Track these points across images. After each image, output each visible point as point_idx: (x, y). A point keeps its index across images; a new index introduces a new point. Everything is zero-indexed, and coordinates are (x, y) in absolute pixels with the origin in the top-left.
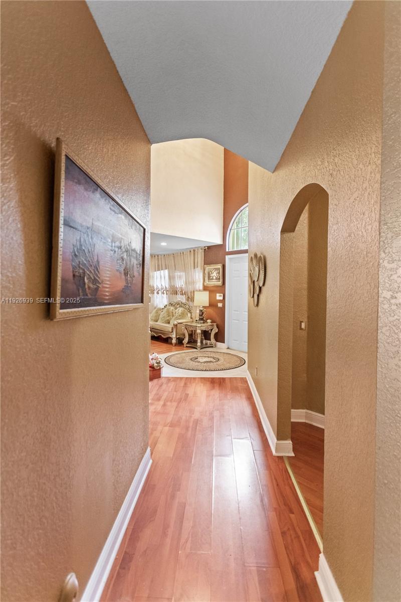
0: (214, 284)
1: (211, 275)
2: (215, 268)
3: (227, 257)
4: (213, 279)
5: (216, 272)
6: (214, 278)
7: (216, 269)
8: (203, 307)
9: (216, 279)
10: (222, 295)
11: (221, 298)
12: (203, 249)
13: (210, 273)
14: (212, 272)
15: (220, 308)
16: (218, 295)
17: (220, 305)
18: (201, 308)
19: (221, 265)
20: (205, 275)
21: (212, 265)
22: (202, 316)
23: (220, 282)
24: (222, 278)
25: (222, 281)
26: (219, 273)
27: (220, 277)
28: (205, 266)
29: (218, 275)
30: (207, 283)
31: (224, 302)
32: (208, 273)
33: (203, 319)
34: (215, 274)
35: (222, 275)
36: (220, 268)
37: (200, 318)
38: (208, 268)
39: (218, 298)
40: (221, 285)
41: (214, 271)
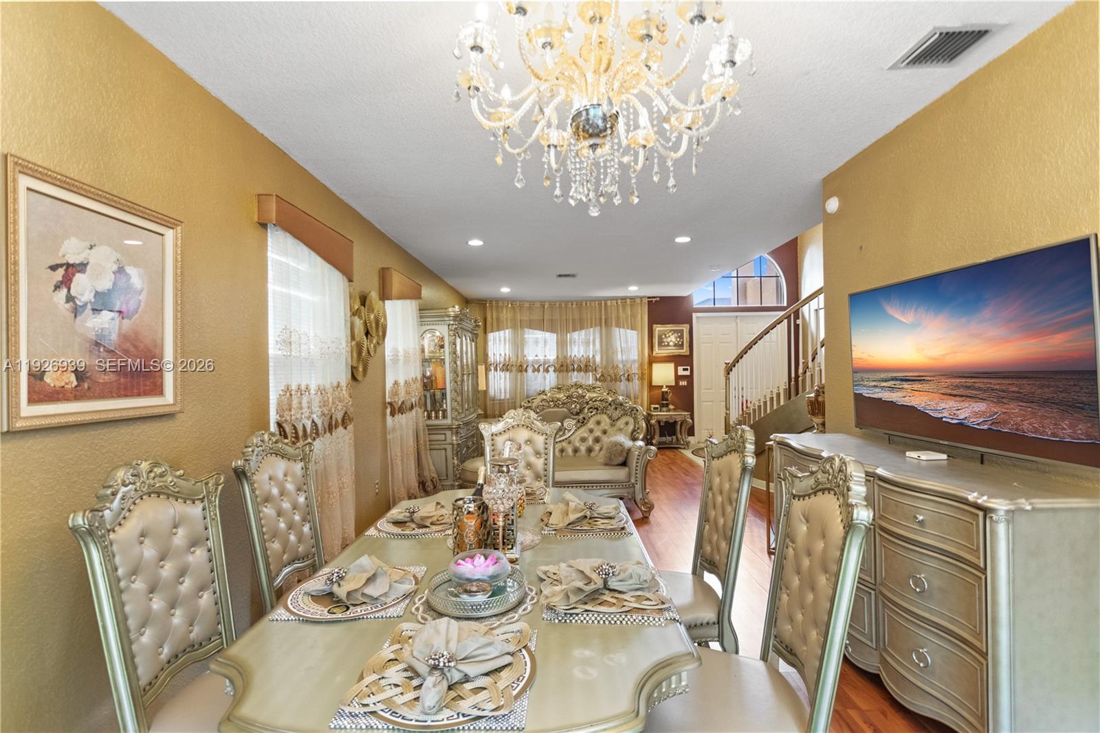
0: (672, 353)
1: (665, 340)
2: (672, 330)
3: (695, 315)
4: (668, 345)
5: (676, 335)
6: (671, 344)
7: (675, 331)
8: (667, 386)
9: (675, 345)
10: (689, 368)
11: (688, 373)
12: (646, 300)
13: (664, 336)
14: (667, 336)
15: (683, 387)
16: (680, 369)
17: (683, 383)
18: (665, 389)
19: (688, 326)
20: (654, 340)
21: (668, 326)
22: (667, 400)
23: (684, 351)
24: (688, 345)
25: (688, 349)
26: (681, 337)
27: (683, 342)
28: (655, 326)
29: (678, 340)
30: (658, 351)
31: (690, 378)
32: (658, 336)
33: (667, 405)
34: (672, 339)
35: (688, 340)
36: (683, 330)
37: (663, 404)
38: (658, 329)
39: (681, 372)
40: (686, 354)
41: (670, 334)
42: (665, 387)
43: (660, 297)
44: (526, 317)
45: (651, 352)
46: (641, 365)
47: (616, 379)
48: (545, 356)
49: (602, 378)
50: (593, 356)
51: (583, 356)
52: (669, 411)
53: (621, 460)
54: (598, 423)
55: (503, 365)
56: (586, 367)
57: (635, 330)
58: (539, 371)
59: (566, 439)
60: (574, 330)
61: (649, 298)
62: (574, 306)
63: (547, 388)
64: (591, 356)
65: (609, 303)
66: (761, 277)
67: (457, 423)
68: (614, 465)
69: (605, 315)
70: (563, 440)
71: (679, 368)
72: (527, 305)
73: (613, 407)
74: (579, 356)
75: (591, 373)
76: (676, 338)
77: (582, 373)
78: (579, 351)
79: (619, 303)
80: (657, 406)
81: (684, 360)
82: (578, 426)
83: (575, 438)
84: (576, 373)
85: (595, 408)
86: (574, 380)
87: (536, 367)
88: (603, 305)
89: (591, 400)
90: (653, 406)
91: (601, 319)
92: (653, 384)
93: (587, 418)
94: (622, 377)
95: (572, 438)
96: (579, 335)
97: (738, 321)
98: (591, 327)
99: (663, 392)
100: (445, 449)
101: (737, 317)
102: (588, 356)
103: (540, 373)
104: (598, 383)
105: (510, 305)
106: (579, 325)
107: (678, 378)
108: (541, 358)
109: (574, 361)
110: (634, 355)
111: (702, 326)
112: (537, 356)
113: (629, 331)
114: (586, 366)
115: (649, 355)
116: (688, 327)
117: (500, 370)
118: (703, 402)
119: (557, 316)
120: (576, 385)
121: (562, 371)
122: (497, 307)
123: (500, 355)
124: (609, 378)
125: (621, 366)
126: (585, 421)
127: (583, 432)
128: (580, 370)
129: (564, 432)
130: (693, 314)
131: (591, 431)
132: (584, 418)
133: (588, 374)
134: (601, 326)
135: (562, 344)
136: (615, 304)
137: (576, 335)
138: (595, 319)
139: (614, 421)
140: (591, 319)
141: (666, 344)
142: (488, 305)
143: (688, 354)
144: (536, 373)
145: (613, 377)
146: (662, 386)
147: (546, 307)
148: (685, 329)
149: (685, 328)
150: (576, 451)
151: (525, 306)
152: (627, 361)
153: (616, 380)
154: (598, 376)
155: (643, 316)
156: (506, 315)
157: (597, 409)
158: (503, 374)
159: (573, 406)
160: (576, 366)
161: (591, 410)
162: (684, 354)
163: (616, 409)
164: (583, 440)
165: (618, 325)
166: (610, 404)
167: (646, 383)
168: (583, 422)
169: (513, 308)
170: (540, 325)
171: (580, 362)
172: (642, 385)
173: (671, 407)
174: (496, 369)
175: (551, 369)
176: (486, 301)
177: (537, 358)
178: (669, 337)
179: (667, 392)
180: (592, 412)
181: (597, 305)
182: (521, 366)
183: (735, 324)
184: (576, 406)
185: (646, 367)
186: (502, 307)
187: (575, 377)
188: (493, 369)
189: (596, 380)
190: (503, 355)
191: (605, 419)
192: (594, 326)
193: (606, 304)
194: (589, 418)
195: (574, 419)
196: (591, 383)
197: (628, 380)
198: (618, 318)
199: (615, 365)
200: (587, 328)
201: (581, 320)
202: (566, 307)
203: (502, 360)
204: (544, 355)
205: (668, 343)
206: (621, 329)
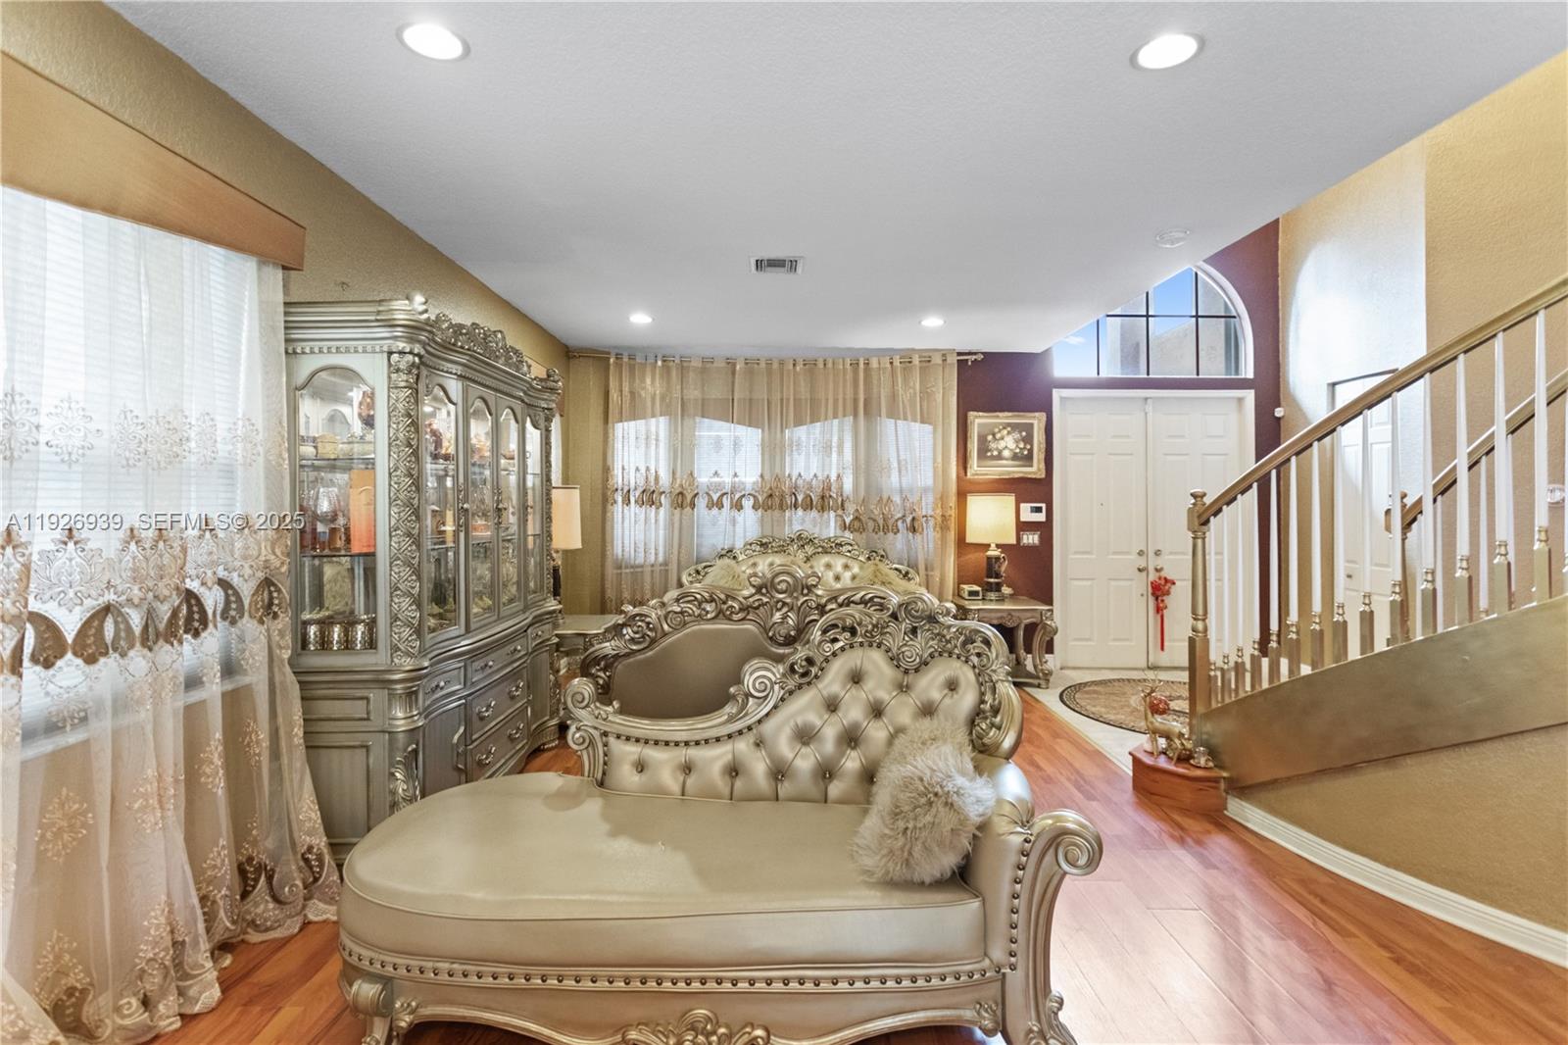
0: (1009, 473)
1: (993, 445)
2: (1009, 425)
3: (1057, 394)
4: (1000, 457)
5: (1017, 435)
6: (1006, 453)
7: (1015, 427)
8: (998, 546)
9: (1015, 457)
10: (1043, 506)
11: (1041, 517)
12: (953, 359)
13: (990, 438)
14: (998, 436)
15: (1030, 548)
16: (1025, 507)
17: (1031, 539)
18: (993, 552)
19: (1043, 416)
20: (969, 445)
21: (1000, 414)
22: (998, 576)
23: (1034, 469)
24: (1042, 456)
25: (1042, 466)
26: (1028, 439)
27: (1031, 451)
28: (972, 414)
29: (1022, 445)
30: (975, 468)
31: (1045, 529)
32: (979, 436)
33: (997, 588)
34: (1009, 443)
35: (1043, 446)
36: (1032, 425)
37: (991, 583)
38: (977, 421)
39: (1027, 515)
40: (1038, 476)
41: (1005, 432)
42: (993, 546)
43: (982, 353)
44: (693, 393)
45: (962, 472)
46: (942, 499)
47: (887, 527)
48: (736, 475)
49: (857, 524)
50: (839, 476)
51: (815, 475)
52: (1001, 600)
53: (949, 861)
54: (856, 678)
55: (643, 492)
56: (823, 500)
57: (930, 424)
58: (720, 506)
59: (750, 728)
60: (799, 423)
61: (959, 354)
62: (798, 368)
63: (739, 544)
64: (833, 478)
65: (874, 363)
66: (1197, 316)
67: (408, 663)
68: (921, 886)
69: (865, 390)
70: (740, 732)
71: (1022, 505)
72: (696, 363)
73: (906, 625)
74: (808, 476)
75: (832, 514)
76: (1017, 441)
77: (814, 513)
78: (807, 467)
79: (897, 363)
80: (976, 588)
81: (1036, 489)
82: (791, 684)
83: (779, 729)
84: (800, 512)
85: (844, 629)
86: (797, 527)
87: (715, 497)
88: (862, 366)
89: (834, 599)
90: (967, 588)
91: (856, 401)
92: (970, 539)
93: (819, 660)
94: (900, 523)
95: (768, 727)
96: (808, 433)
97: (1149, 408)
98: (835, 416)
99: (989, 558)
100: (367, 748)
101: (1146, 399)
102: (828, 477)
103: (724, 510)
104: (847, 534)
105: (660, 363)
106: (809, 411)
107: (1022, 527)
108: (727, 479)
109: (796, 487)
110: (925, 477)
111: (1071, 416)
112: (716, 474)
113: (916, 426)
114: (823, 498)
115: (958, 477)
116: (1045, 419)
117: (636, 502)
118: (1071, 579)
119: (761, 394)
120: (800, 537)
121: (770, 508)
122: (632, 368)
123: (637, 469)
124: (871, 524)
125: (897, 499)
126: (814, 670)
127: (804, 708)
128: (809, 505)
129: (745, 704)
130: (1054, 391)
131: (832, 706)
132: (810, 661)
133: (825, 514)
134: (856, 415)
135: (773, 451)
136: (888, 365)
137: (801, 432)
138: (844, 400)
139: (907, 672)
140: (836, 401)
141: (995, 453)
142: (612, 360)
143: (1043, 476)
144: (715, 510)
145: (881, 522)
146: (989, 545)
147: (738, 367)
148: (1035, 422)
149: (1037, 421)
150: (779, 772)
151: (693, 364)
152: (911, 490)
153: (886, 530)
154: (848, 521)
155: (946, 392)
156: (651, 386)
157: (853, 632)
158: (641, 511)
159: (777, 616)
160: (800, 498)
161: (831, 634)
162: (1034, 477)
163: (914, 631)
164: (805, 736)
165: (893, 414)
166: (894, 616)
167: (952, 536)
168: (806, 674)
169: (666, 369)
170: (726, 411)
171: (810, 488)
172: (943, 539)
173: (1006, 590)
174: (627, 501)
175: (748, 503)
176: (609, 353)
177: (716, 479)
178: (1002, 438)
179: (997, 559)
180: (835, 640)
181: (848, 366)
182: (681, 493)
183: (1143, 414)
184: (785, 617)
185: (952, 501)
186: (643, 366)
187: (799, 521)
188: (620, 499)
189: (844, 527)
190: (643, 470)
191: (874, 661)
192: (840, 413)
193: (867, 364)
194: (827, 660)
195: (779, 659)
196: (832, 535)
197: (914, 530)
198: (894, 397)
199: (885, 497)
200: (826, 419)
201: (814, 403)
202: (781, 370)
203: (641, 482)
204: (732, 473)
205: (1000, 452)
206: (899, 422)
